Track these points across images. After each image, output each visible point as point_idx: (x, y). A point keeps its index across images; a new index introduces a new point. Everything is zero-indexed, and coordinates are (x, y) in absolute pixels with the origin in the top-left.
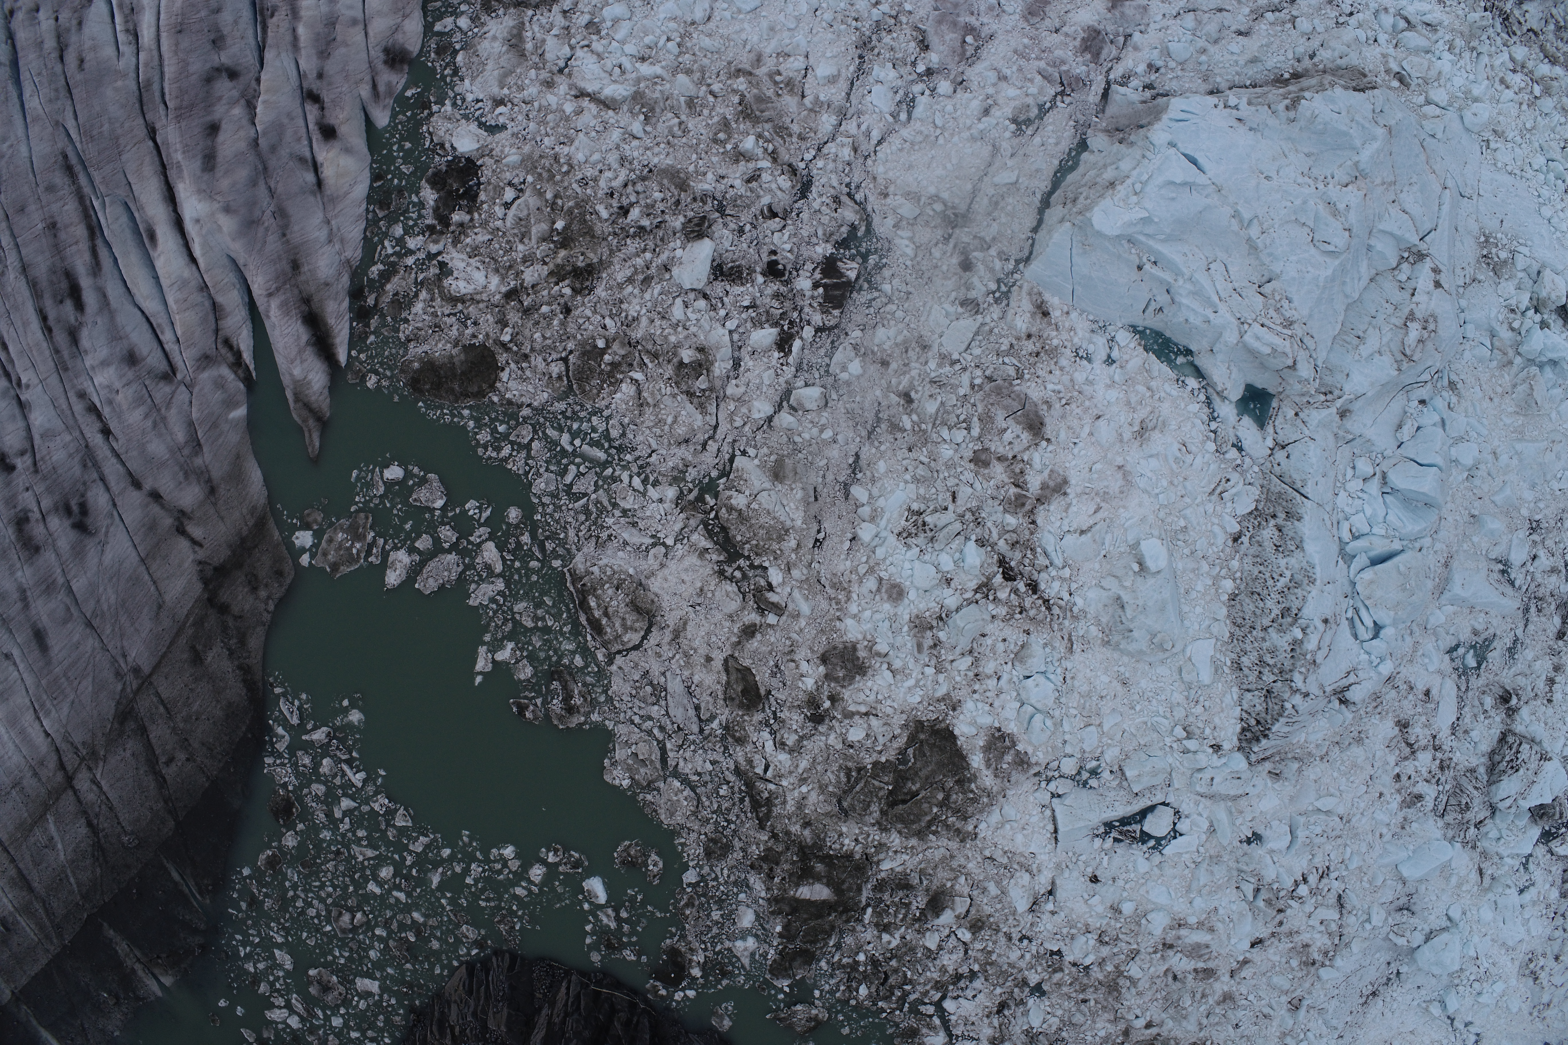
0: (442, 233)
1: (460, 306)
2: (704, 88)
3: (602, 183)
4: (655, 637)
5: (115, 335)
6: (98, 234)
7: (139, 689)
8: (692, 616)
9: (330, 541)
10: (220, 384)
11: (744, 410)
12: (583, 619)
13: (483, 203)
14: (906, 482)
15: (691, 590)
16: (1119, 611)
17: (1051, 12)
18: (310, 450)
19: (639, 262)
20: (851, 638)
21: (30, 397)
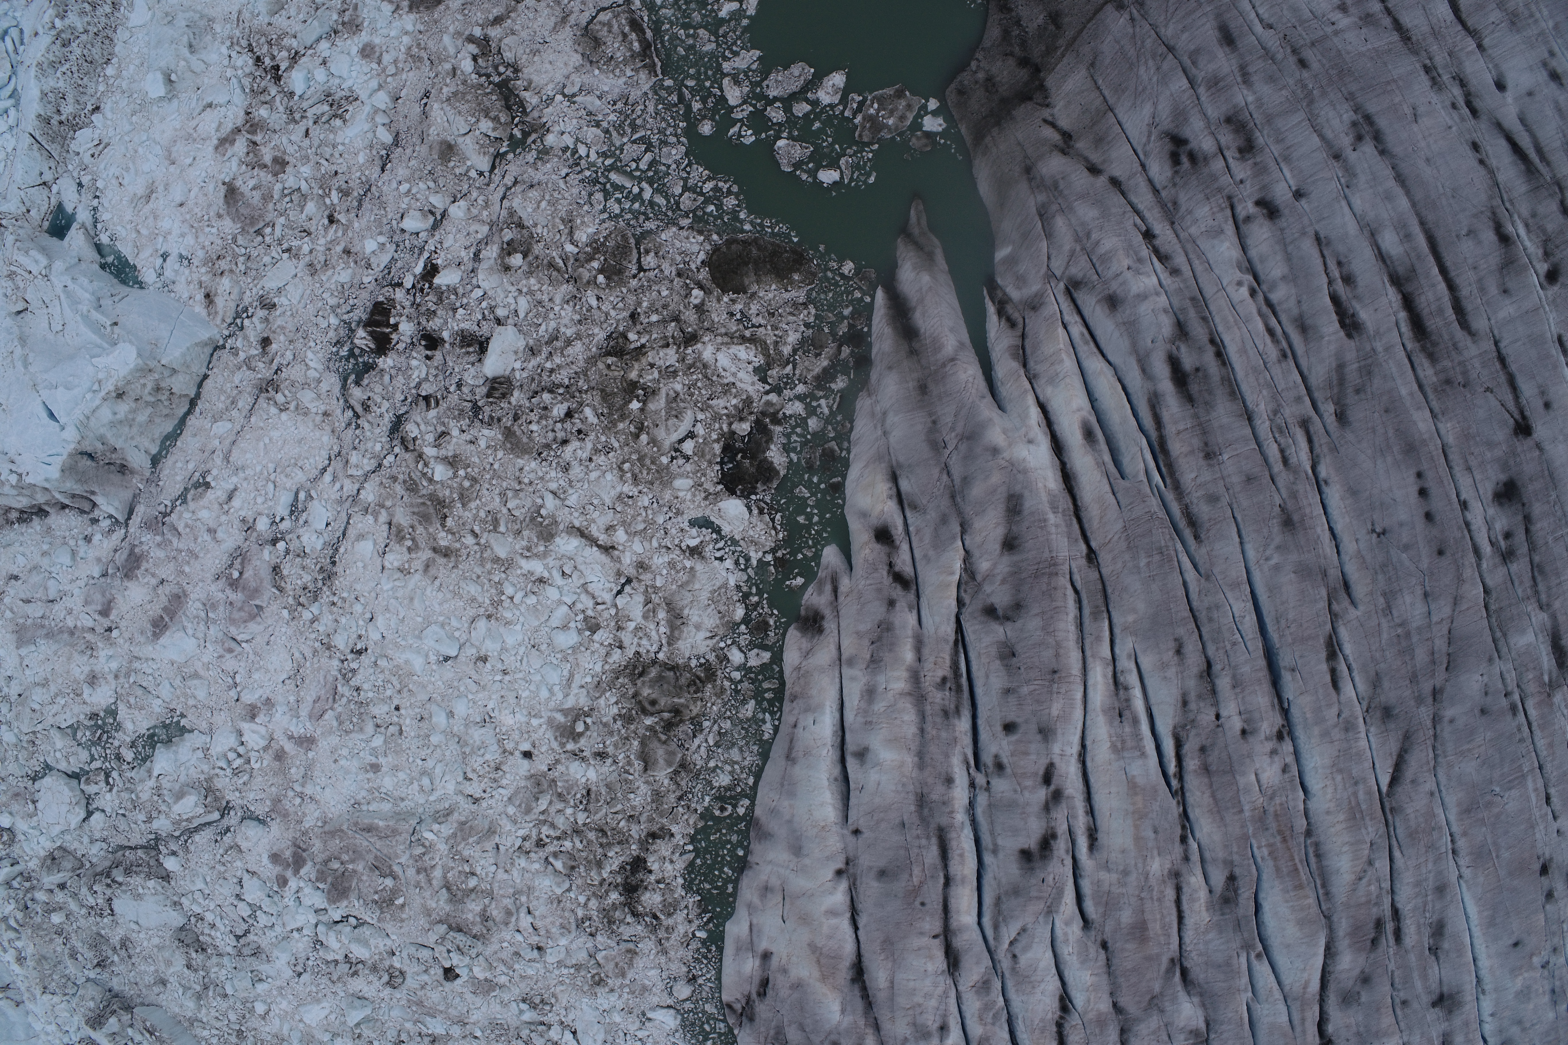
0: (764, 414)
1: (747, 333)
2: (483, 541)
3: (589, 445)
4: (585, 18)
5: (1131, 328)
6: (1156, 444)
8: (546, 33)
9: (902, 118)
10: (1021, 280)
11: (475, 211)
12: (649, 34)
13: (717, 441)
14: (343, 144)
15: (545, 56)
16: (194, 43)
17: (164, 601)
18: (921, 207)
19: (558, 360)
20: (412, 16)
21: (1238, 275)
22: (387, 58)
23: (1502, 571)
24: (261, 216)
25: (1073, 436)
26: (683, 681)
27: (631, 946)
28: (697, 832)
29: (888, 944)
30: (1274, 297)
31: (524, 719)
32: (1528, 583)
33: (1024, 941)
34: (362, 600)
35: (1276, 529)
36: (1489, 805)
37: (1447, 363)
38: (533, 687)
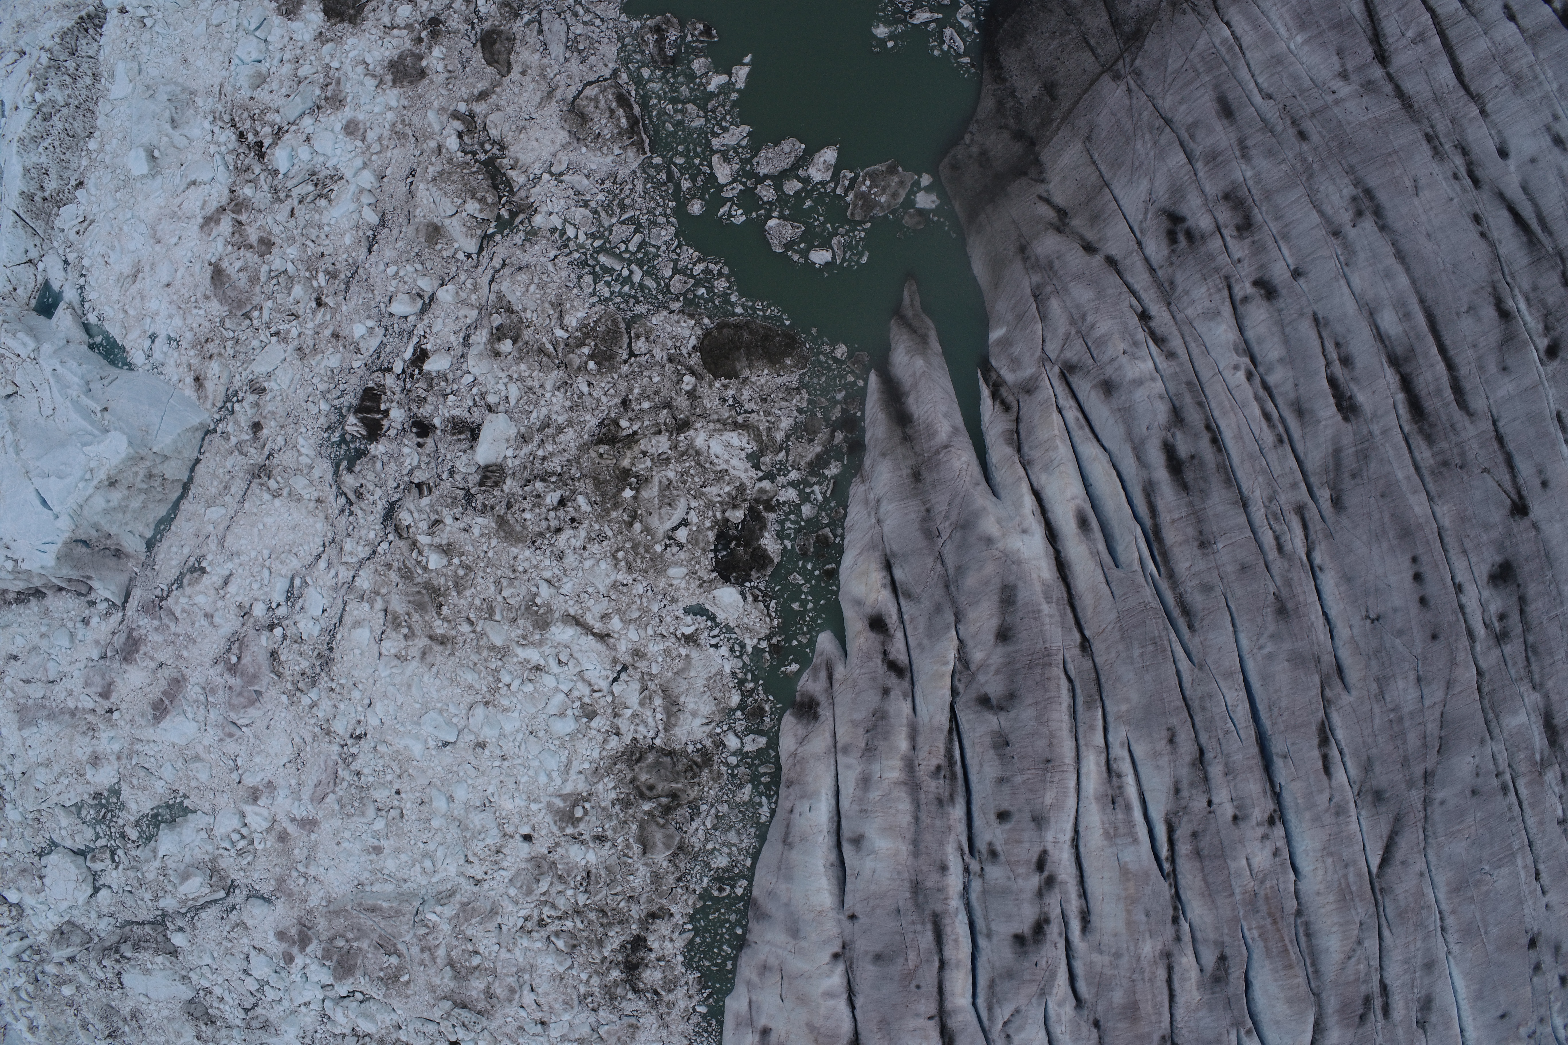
0: (757, 501)
1: (740, 419)
2: (479, 629)
3: (583, 534)
4: (571, 92)
5: (1126, 414)
6: (1150, 532)
7: (1117, 60)
8: (532, 109)
9: (895, 195)
10: (1015, 363)
11: (463, 295)
12: (637, 110)
13: (711, 528)
14: (329, 225)
15: (531, 133)
16: (176, 117)
17: (163, 684)
18: (914, 288)
19: (550, 448)
20: (396, 91)
21: (1235, 359)
22: (371, 136)
23: (1496, 653)
24: (248, 299)
25: (1067, 525)
26: (680, 767)
27: (633, 1020)
28: (696, 911)
29: (884, 1024)
30: (1271, 380)
31: (523, 804)
32: (1521, 663)
33: (1017, 1022)
34: (360, 686)
35: (1270, 618)
36: (1478, 883)
37: (1444, 445)
38: (531, 773)
